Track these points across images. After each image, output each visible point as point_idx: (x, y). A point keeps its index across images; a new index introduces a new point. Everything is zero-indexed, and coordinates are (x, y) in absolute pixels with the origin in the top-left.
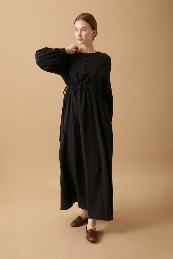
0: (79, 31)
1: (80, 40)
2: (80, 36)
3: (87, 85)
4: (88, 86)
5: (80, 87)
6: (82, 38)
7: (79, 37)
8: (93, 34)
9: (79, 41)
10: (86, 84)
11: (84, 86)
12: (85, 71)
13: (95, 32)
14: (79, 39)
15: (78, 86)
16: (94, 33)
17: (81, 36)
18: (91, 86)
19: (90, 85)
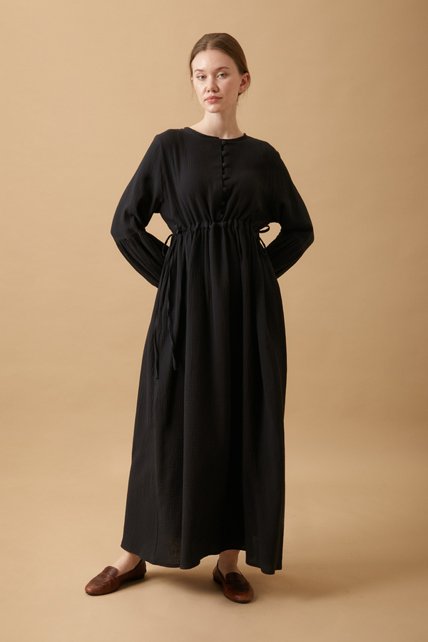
0: (210, 78)
1: (213, 100)
2: (214, 91)
3: (229, 222)
4: (233, 222)
5: (211, 227)
6: (217, 95)
7: (211, 94)
8: (241, 85)
9: (212, 103)
10: (227, 219)
11: (222, 224)
12: (224, 186)
13: (246, 79)
14: (212, 98)
15: (205, 224)
16: (244, 83)
17: (216, 89)
18: (238, 223)
19: (235, 221)
